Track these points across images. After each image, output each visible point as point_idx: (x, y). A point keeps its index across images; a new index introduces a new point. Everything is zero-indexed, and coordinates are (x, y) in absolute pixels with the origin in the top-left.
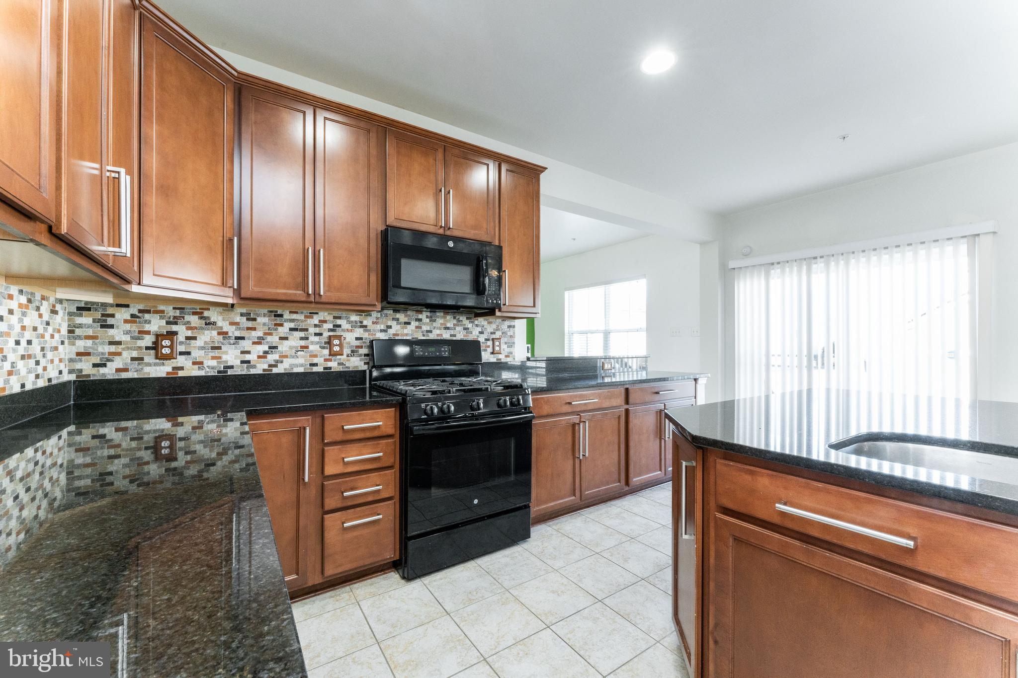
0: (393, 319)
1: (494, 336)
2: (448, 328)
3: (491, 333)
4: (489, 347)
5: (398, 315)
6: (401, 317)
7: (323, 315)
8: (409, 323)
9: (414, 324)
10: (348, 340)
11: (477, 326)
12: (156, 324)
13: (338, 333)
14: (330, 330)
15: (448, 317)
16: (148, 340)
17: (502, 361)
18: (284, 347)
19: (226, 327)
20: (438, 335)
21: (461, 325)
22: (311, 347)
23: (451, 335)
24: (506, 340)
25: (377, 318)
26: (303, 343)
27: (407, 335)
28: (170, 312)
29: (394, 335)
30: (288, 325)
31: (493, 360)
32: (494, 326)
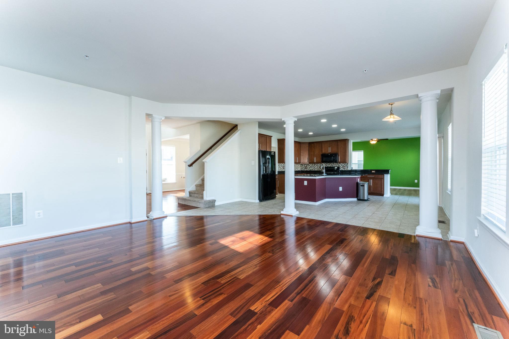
1: (344, 166)
4: (343, 168)
6: (329, 164)
7: (319, 164)
9: (333, 164)
11: (340, 164)
12: (305, 166)
17: (346, 170)
18: (315, 168)
19: (311, 166)
21: (338, 164)
24: (346, 166)
25: (326, 164)
28: (307, 164)
29: (328, 166)
30: (316, 165)
31: (344, 170)
32: (344, 164)
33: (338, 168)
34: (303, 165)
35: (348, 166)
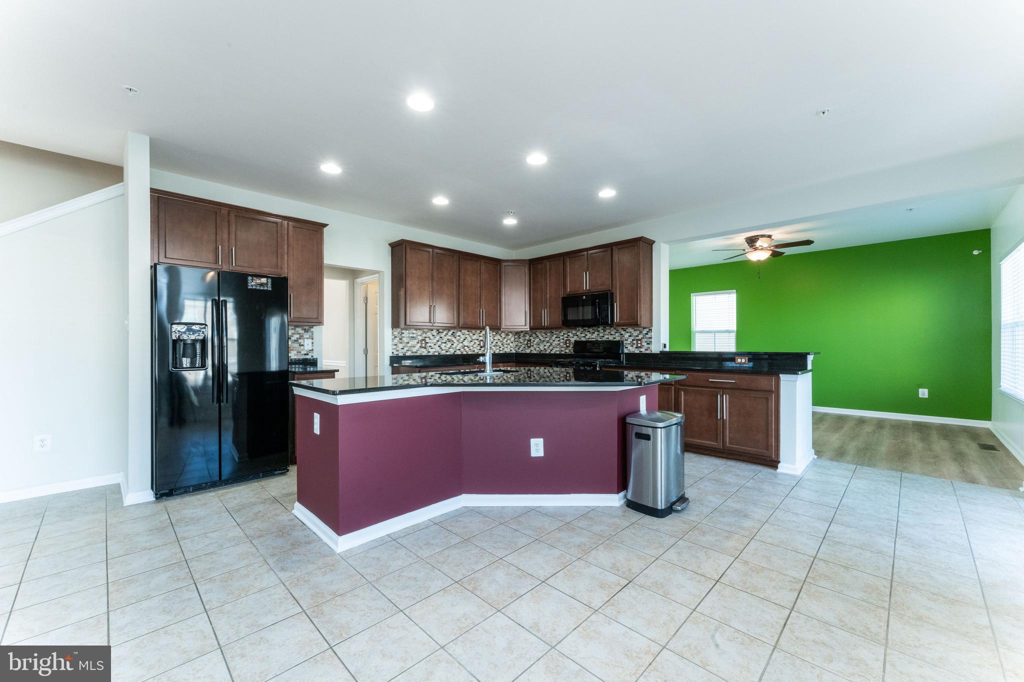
0: (588, 331)
1: (637, 338)
2: (612, 334)
3: (636, 336)
4: (634, 344)
5: (589, 330)
6: (591, 330)
7: (564, 331)
8: (594, 333)
9: (596, 333)
10: (572, 341)
11: (627, 332)
12: (527, 338)
13: (569, 338)
14: (567, 337)
15: (612, 329)
16: (526, 343)
17: (643, 352)
18: (554, 344)
19: (541, 338)
20: (607, 338)
21: (619, 332)
22: (561, 344)
23: (614, 338)
24: (646, 340)
25: (582, 331)
26: (559, 342)
27: (593, 338)
28: (530, 334)
29: (588, 338)
30: (555, 336)
31: (637, 351)
32: (638, 332)
33: (618, 344)
34: (522, 335)
35: (650, 340)
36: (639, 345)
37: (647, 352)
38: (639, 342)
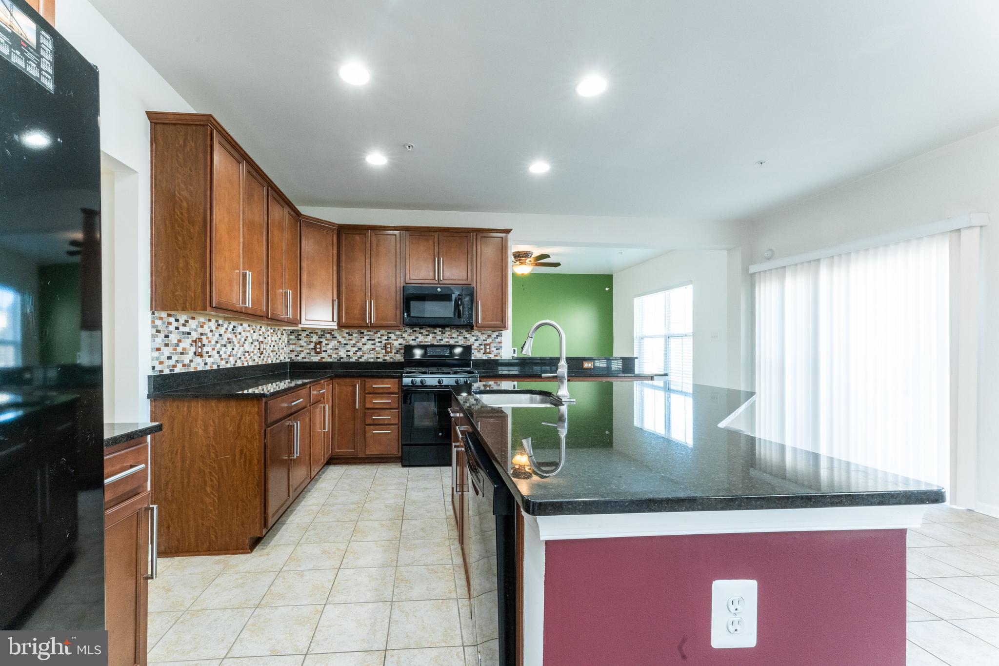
0: (420, 333)
1: (485, 342)
2: (453, 338)
3: (484, 340)
4: (482, 349)
5: (422, 331)
6: (424, 331)
7: (383, 332)
8: (429, 335)
9: (432, 335)
10: (395, 345)
11: (473, 336)
12: (315, 338)
13: (390, 341)
14: (386, 340)
15: (453, 331)
16: (312, 346)
17: (492, 359)
18: (365, 348)
19: (341, 339)
20: (447, 342)
21: (462, 336)
22: (377, 349)
23: (455, 342)
24: (495, 345)
25: (410, 333)
26: (373, 347)
27: (427, 342)
28: (320, 333)
29: (420, 342)
30: (366, 338)
31: (485, 357)
32: (486, 336)
33: (468, 349)
34: (304, 334)
35: (500, 345)
36: (488, 350)
37: (497, 358)
38: (488, 347)
